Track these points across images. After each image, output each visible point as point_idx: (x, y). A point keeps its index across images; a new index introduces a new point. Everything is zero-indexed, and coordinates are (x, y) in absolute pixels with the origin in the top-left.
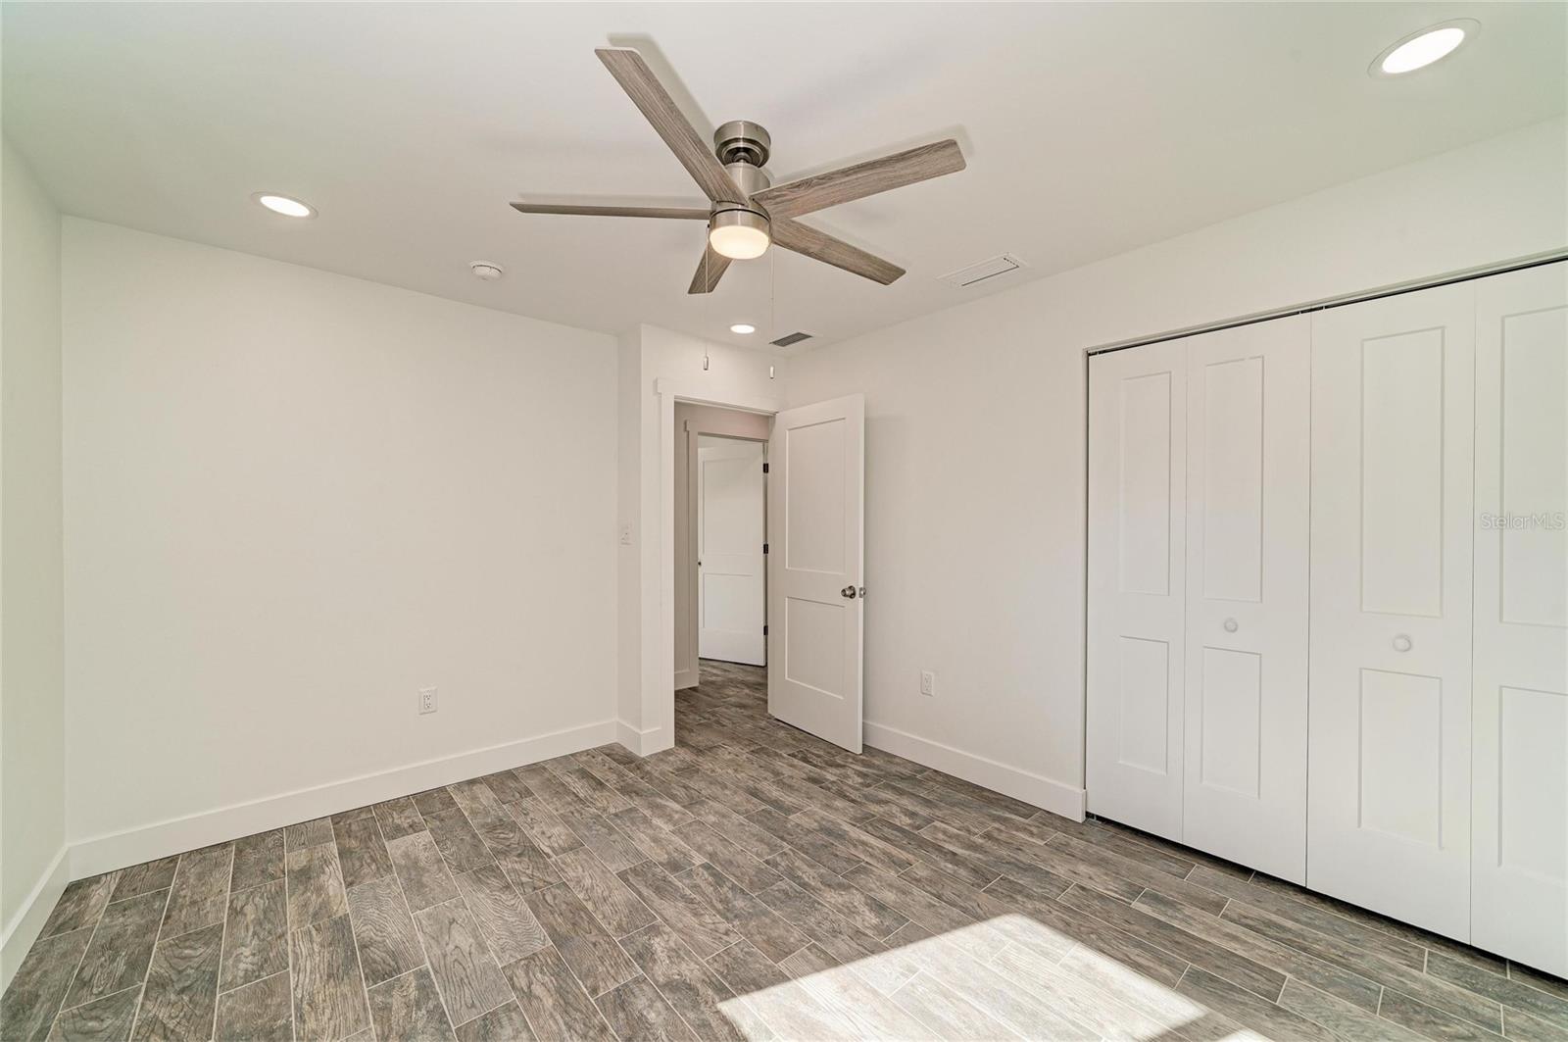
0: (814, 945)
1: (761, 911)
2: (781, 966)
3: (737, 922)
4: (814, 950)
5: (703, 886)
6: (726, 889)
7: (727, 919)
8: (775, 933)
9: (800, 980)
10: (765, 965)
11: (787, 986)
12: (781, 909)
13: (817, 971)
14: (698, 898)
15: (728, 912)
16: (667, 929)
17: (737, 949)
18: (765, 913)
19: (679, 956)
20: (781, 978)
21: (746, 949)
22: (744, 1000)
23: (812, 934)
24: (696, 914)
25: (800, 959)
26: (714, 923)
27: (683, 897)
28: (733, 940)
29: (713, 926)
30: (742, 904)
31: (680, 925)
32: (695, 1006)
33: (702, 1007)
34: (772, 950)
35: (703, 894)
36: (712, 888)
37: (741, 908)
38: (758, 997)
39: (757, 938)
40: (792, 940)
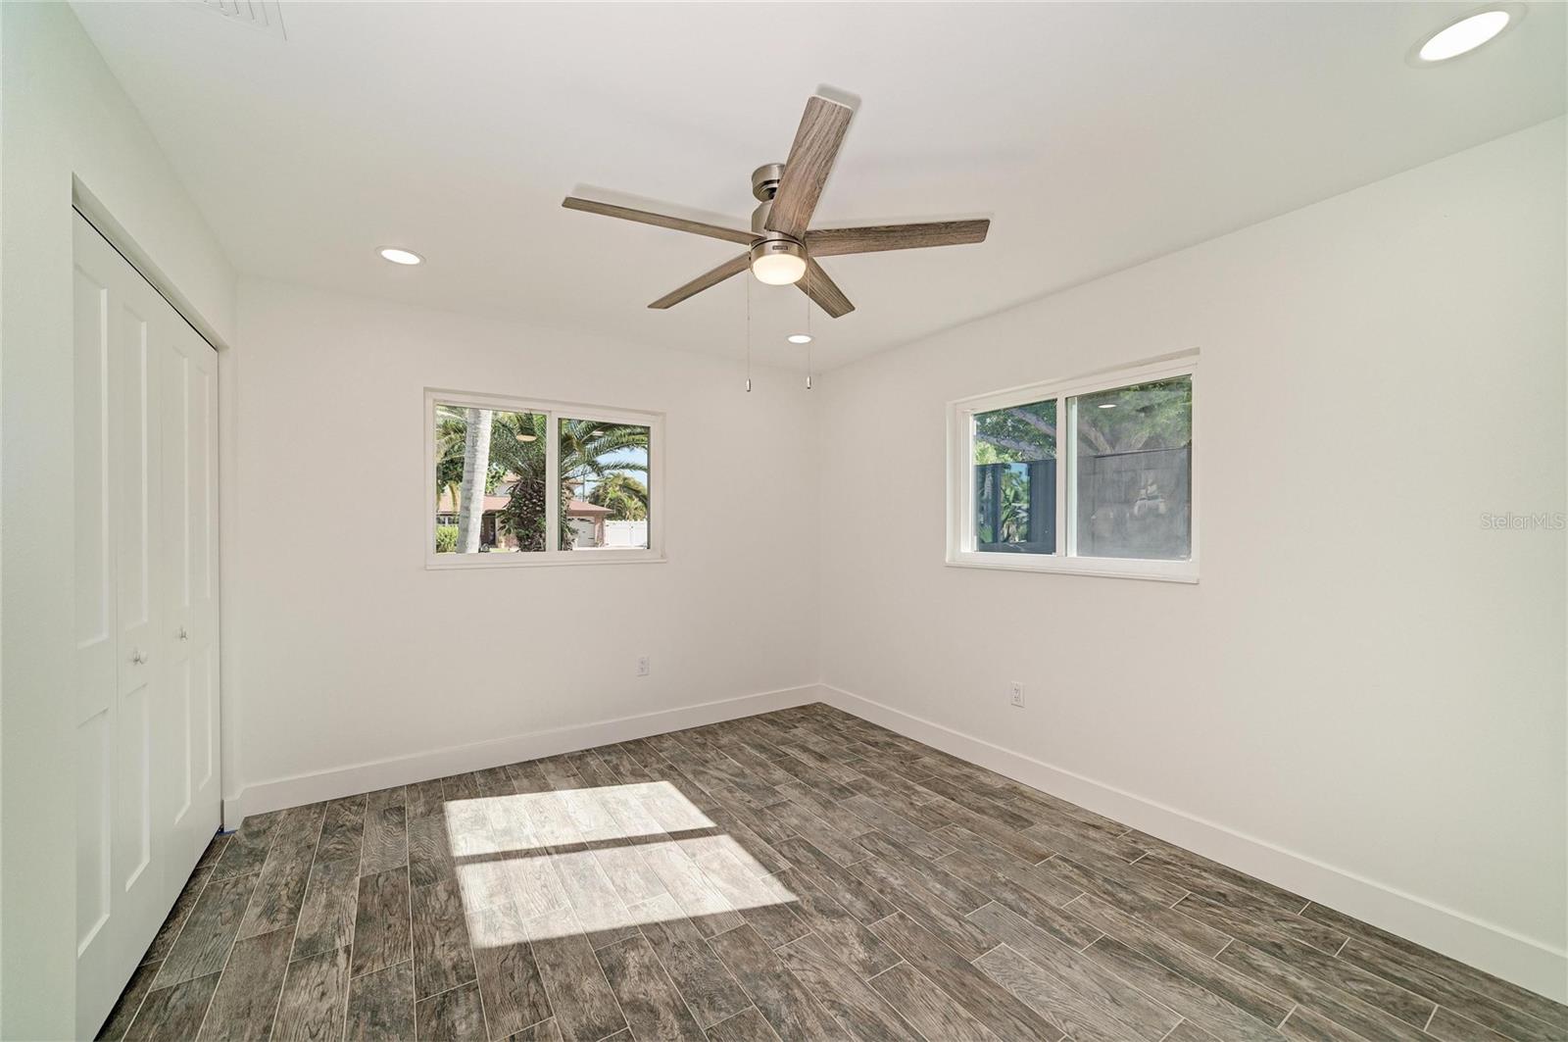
0: (706, 935)
1: (749, 980)
2: (743, 922)
3: (779, 968)
4: (708, 931)
5: (821, 1030)
6: (789, 1021)
7: (790, 975)
8: (740, 952)
9: (731, 910)
10: (757, 923)
11: (741, 907)
12: (726, 980)
13: (713, 915)
14: (824, 1008)
15: (787, 983)
16: (855, 968)
17: (781, 939)
18: (745, 977)
19: (836, 938)
20: (745, 912)
21: (772, 938)
22: (778, 901)
23: (703, 947)
24: (824, 984)
25: (724, 925)
26: (803, 970)
27: (845, 1014)
28: (784, 950)
29: (806, 967)
30: (770, 993)
31: (841, 971)
32: (817, 900)
33: (811, 899)
34: (748, 935)
35: (820, 1016)
36: (808, 1025)
37: (771, 987)
38: (768, 902)
39: (759, 949)
40: (725, 943)
